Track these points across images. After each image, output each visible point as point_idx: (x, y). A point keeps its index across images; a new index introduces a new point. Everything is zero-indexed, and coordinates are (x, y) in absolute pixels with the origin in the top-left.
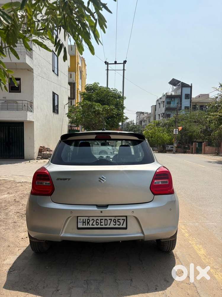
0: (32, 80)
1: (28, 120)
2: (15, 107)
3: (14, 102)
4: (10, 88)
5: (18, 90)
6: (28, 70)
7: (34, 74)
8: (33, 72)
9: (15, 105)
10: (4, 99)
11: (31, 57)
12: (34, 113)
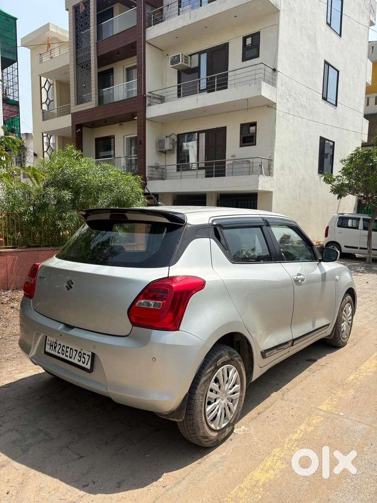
0: (274, 121)
1: (259, 189)
2: (247, 169)
3: (243, 161)
4: (242, 139)
5: (253, 141)
6: (268, 106)
7: (277, 112)
8: (276, 109)
9: (245, 165)
10: (233, 158)
11: (273, 83)
12: (274, 177)
